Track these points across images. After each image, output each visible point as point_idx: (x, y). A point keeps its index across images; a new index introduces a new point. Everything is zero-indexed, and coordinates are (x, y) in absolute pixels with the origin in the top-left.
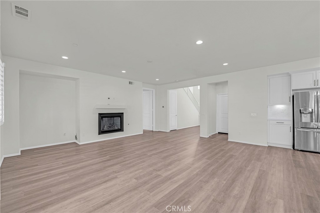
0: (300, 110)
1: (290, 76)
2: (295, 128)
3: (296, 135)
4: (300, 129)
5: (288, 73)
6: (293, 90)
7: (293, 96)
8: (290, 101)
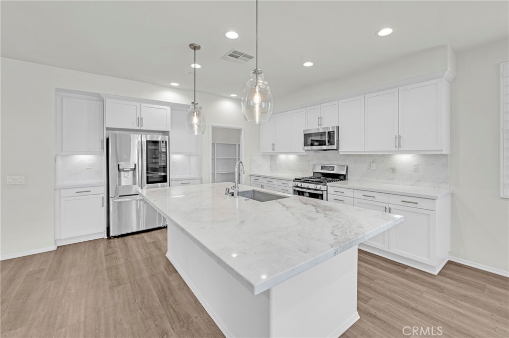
0: (119, 165)
1: (103, 101)
2: (111, 199)
3: (113, 211)
4: (118, 198)
5: (99, 95)
6: (108, 129)
7: (108, 140)
8: (102, 149)
